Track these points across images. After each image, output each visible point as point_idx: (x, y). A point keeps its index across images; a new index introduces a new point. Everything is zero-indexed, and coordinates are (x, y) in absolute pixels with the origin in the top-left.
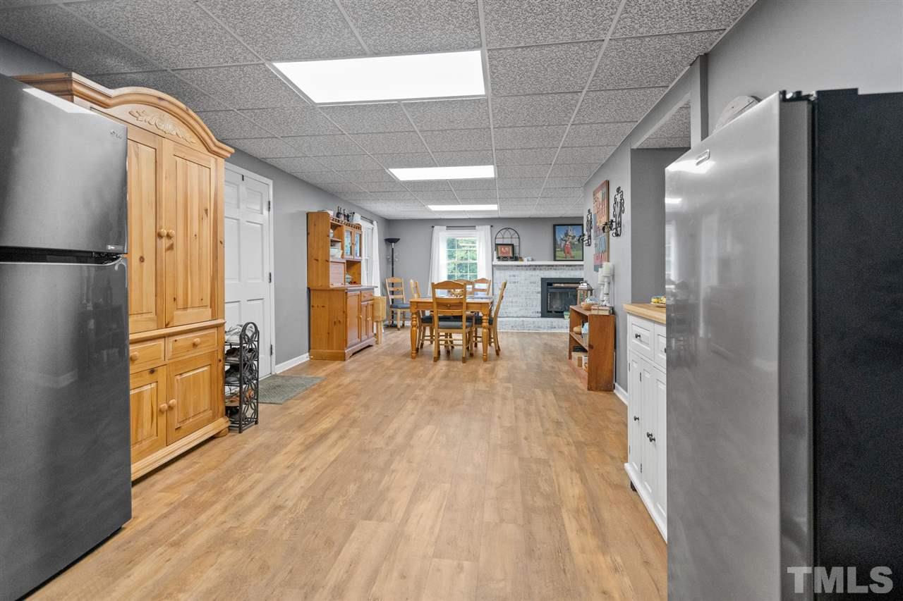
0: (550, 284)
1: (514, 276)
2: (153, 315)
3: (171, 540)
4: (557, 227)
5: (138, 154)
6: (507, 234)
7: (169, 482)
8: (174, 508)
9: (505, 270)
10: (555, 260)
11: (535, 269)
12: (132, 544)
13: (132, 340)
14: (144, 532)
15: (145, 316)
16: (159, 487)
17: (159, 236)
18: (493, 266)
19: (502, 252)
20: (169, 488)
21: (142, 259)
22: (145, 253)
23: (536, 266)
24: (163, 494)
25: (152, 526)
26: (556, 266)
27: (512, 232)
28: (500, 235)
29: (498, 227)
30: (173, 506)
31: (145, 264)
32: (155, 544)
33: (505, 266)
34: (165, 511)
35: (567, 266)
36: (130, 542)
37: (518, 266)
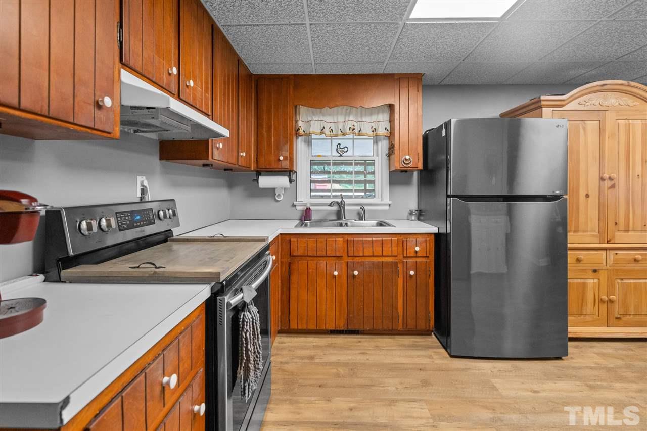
2: (596, 233)
3: (588, 383)
5: (585, 128)
7: (604, 351)
8: (599, 367)
12: (564, 369)
13: (569, 248)
14: (574, 368)
15: (589, 233)
16: (595, 350)
17: (602, 179)
20: (603, 355)
21: (587, 196)
22: (590, 192)
24: (596, 356)
25: (580, 368)
30: (599, 365)
31: (590, 199)
32: (577, 378)
34: (593, 366)
36: (563, 368)
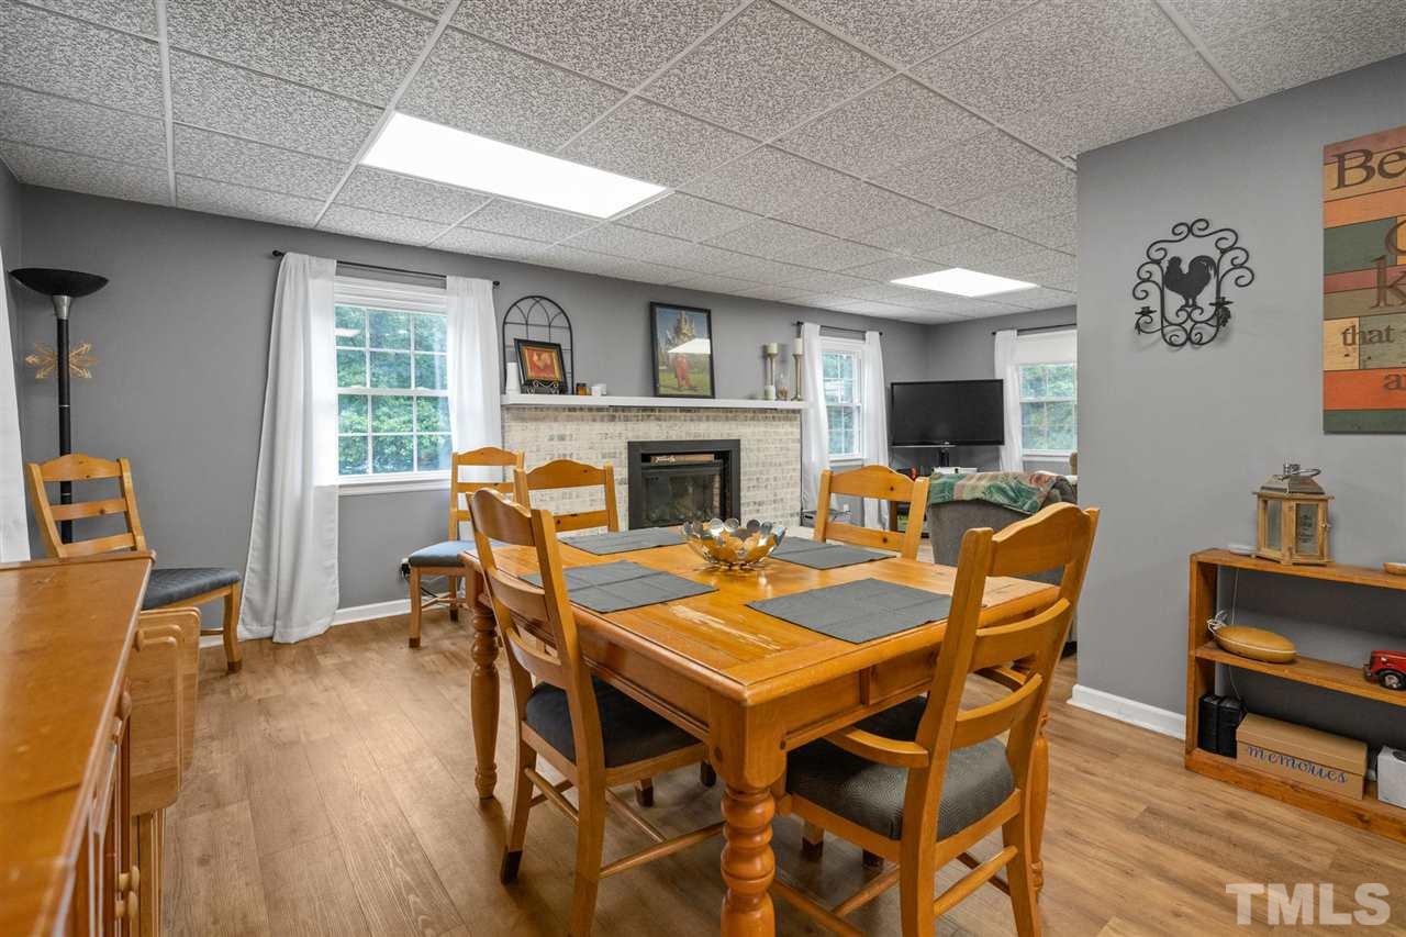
0: (646, 458)
1: (562, 438)
4: (658, 310)
6: (538, 315)
9: (536, 419)
10: (656, 394)
11: (613, 419)
18: (505, 408)
19: (534, 366)
23: (616, 408)
26: (661, 409)
27: (552, 310)
28: (515, 316)
29: (514, 291)
33: (537, 408)
35: (683, 409)
37: (572, 409)
